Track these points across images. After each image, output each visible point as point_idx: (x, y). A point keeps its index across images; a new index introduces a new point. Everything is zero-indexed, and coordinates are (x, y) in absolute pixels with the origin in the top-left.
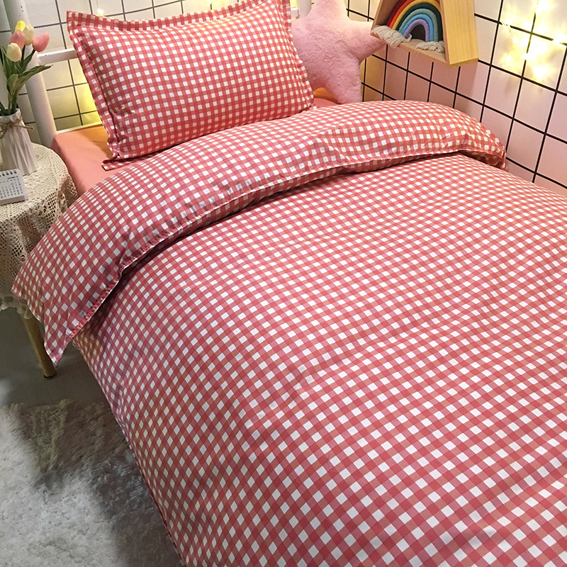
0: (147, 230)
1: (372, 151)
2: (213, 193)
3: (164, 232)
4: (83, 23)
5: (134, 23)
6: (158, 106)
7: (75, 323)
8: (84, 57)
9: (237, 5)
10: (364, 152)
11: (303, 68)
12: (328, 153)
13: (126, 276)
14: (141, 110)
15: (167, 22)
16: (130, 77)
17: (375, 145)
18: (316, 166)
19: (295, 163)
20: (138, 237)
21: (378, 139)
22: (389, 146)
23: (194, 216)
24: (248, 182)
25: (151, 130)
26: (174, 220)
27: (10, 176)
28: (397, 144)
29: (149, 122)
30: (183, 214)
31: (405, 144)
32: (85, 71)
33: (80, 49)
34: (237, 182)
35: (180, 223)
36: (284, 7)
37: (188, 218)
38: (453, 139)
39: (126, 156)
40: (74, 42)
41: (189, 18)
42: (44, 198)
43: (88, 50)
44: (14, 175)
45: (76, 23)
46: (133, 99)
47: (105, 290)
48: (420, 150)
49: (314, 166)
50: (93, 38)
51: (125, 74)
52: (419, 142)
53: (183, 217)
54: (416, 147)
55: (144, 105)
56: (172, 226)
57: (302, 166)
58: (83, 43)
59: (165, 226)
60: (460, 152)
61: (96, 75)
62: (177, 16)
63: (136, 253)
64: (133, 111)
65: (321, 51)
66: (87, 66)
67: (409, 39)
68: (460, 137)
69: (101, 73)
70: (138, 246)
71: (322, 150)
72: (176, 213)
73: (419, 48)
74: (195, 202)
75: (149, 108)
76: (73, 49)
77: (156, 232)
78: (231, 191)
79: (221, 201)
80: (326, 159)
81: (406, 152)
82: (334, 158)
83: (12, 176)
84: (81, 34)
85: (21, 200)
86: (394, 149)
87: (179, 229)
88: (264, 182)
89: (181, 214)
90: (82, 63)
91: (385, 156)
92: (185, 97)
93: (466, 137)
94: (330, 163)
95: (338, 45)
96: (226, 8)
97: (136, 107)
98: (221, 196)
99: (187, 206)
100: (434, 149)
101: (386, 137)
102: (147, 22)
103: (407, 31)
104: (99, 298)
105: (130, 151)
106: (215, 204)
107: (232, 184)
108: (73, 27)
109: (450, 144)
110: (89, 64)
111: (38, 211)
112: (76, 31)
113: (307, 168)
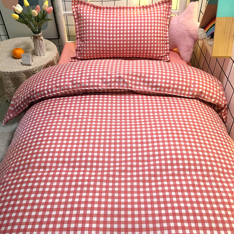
0: (40, 91)
1: (148, 86)
2: (68, 85)
3: (45, 94)
4: (79, 4)
6: (94, 42)
7: (11, 115)
8: (76, 17)
10: (144, 86)
11: (168, 39)
12: (124, 82)
13: (31, 105)
14: (88, 42)
15: (114, 8)
16: (88, 28)
17: (150, 84)
18: (116, 86)
19: (106, 83)
20: (36, 93)
21: (153, 82)
22: (157, 86)
23: (57, 91)
24: (83, 85)
25: (90, 50)
26: (50, 91)
28: (161, 87)
29: (90, 47)
30: (54, 90)
31: (165, 87)
32: (75, 22)
33: (75, 13)
34: (79, 83)
35: (52, 92)
37: (55, 91)
38: (193, 91)
39: (79, 58)
40: (73, 10)
42: (37, 67)
43: (77, 14)
45: (76, 3)
46: (86, 37)
47: (22, 107)
48: (172, 92)
49: (115, 86)
50: (80, 10)
51: (86, 26)
52: (174, 88)
53: (53, 90)
54: (171, 90)
55: (89, 40)
56: (48, 93)
57: (109, 84)
58: (77, 11)
59: (46, 92)
60: (196, 98)
61: (79, 24)
63: (34, 98)
64: (85, 42)
65: (178, 33)
66: (76, 20)
67: (209, 38)
68: (198, 92)
69: (81, 24)
70: (35, 96)
71: (122, 80)
72: (52, 88)
73: (208, 44)
74: (60, 86)
75: (91, 42)
76: (72, 12)
77: (42, 93)
78: (75, 86)
79: (70, 89)
80: (121, 84)
81: (164, 91)
82: (125, 85)
83: (28, 56)
84: (77, 8)
85: (30, 65)
86: (158, 89)
87: (50, 95)
88: (89, 86)
89: (53, 89)
90: (75, 19)
91: (153, 90)
93: (202, 92)
94: (123, 86)
95: (186, 32)
97: (86, 40)
98: (71, 87)
99: (57, 87)
100: (180, 94)
101: (157, 82)
104: (20, 109)
105: (81, 56)
106: (67, 89)
107: (77, 83)
109: (191, 93)
110: (77, 19)
111: (33, 71)
112: (76, 6)
113: (110, 86)
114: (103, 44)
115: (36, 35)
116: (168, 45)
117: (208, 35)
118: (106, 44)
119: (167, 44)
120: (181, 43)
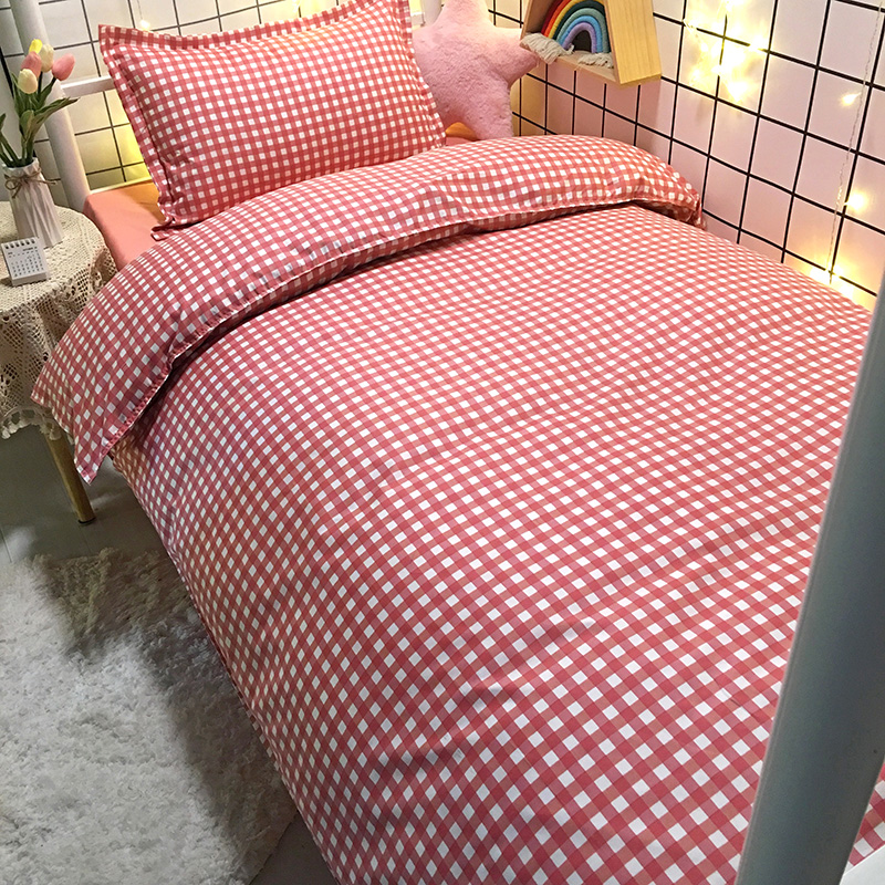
0: (203, 308)
1: (509, 201)
2: (290, 259)
3: (225, 310)
4: (122, 41)
5: (191, 39)
6: (225, 151)
7: (113, 430)
8: (124, 87)
9: (334, 10)
10: (497, 203)
11: (430, 96)
12: (446, 205)
13: (178, 369)
14: (202, 158)
15: (237, 36)
16: (186, 112)
17: (513, 194)
18: (430, 222)
19: (401, 218)
20: (192, 317)
21: (516, 186)
22: (532, 195)
23: (265, 288)
24: (337, 244)
25: (217, 185)
26: (239, 294)
27: (27, 246)
28: (543, 192)
29: (214, 173)
30: (251, 286)
31: (553, 192)
32: (125, 106)
33: (118, 76)
34: (323, 244)
35: (246, 298)
36: (401, 11)
37: (257, 292)
38: (623, 184)
39: (184, 221)
40: (109, 66)
41: (268, 30)
42: (72, 277)
43: (128, 76)
44: (31, 245)
45: (112, 41)
46: (191, 142)
47: (150, 387)
48: (575, 199)
49: (427, 222)
50: (135, 61)
51: (179, 108)
52: (574, 189)
53: (251, 290)
54: (569, 196)
55: (206, 150)
56: (236, 303)
57: (410, 222)
58: (122, 68)
59: (227, 302)
60: (633, 203)
61: (141, 112)
62: (251, 28)
63: (189, 338)
64: (192, 159)
65: (454, 71)
66: (128, 99)
67: (571, 50)
68: (632, 182)
69: (147, 108)
70: (191, 328)
71: (438, 201)
72: (241, 285)
73: (582, 63)
74: (267, 270)
75: (214, 154)
76: (109, 77)
77: (215, 310)
78: (314, 255)
79: (300, 269)
80: (443, 213)
81: (555, 203)
82: (454, 212)
83: (29, 246)
84: (119, 56)
85: (41, 279)
86: (538, 199)
87: (245, 306)
88: (358, 243)
89: (248, 286)
90: (121, 95)
91: (526, 208)
92: (263, 138)
93: (641, 181)
94: (449, 217)
95: (477, 62)
96: (319, 15)
97: (195, 153)
98: (301, 262)
99: (256, 276)
100: (595, 199)
101: (528, 183)
102: (209, 36)
103: (567, 39)
104: (144, 397)
105: (189, 213)
106: (293, 273)
107: (316, 246)
108: (108, 47)
109: (618, 191)
110: (131, 96)
111: (65, 293)
112: (112, 52)
113: (417, 225)
114: (255, 151)
115: (25, 169)
116: (437, 116)
117: (565, 43)
118: (266, 149)
119: (431, 112)
120: (472, 99)
